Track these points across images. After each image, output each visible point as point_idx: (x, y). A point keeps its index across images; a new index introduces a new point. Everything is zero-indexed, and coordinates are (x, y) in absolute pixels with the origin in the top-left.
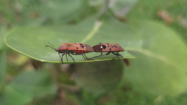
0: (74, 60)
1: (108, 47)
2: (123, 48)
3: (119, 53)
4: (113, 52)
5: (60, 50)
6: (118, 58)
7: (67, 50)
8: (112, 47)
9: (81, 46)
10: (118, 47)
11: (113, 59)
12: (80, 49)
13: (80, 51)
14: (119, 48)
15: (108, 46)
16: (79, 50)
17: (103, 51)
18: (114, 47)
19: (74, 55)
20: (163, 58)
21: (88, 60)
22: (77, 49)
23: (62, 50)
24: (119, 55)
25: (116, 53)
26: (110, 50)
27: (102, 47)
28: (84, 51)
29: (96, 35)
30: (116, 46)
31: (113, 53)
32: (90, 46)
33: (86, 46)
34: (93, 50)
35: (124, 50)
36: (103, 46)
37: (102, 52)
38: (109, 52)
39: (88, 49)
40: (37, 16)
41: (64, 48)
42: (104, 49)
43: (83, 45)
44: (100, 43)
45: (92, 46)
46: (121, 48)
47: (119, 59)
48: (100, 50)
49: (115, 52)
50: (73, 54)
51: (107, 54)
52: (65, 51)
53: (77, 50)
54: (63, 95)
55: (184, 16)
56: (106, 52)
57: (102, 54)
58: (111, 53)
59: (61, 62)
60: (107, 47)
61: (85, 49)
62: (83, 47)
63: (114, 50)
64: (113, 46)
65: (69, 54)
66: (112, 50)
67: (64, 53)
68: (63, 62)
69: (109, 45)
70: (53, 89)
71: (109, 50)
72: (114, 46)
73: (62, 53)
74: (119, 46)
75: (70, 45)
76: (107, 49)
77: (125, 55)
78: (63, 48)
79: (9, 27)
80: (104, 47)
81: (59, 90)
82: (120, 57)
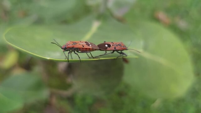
0: (79, 58)
1: (113, 45)
2: (127, 46)
3: (124, 52)
4: (117, 51)
5: (66, 48)
6: (121, 57)
7: (73, 47)
8: (117, 46)
9: (86, 44)
10: (122, 46)
11: (118, 57)
12: (86, 47)
13: (86, 49)
14: (123, 47)
16: (84, 48)
17: (108, 49)
18: (118, 46)
19: (80, 53)
21: (93, 58)
22: (83, 46)
23: (68, 47)
24: (123, 54)
25: (120, 52)
26: (115, 48)
27: (106, 46)
28: (89, 49)
32: (95, 45)
33: (91, 44)
34: (98, 48)
36: (108, 45)
37: (106, 51)
38: (114, 51)
39: (93, 47)
41: (71, 46)
43: (88, 43)
44: (105, 42)
45: (97, 45)
46: (125, 46)
47: (123, 58)
48: (105, 49)
49: (119, 50)
50: (78, 52)
51: (111, 53)
52: (71, 49)
53: (83, 48)
54: (54, 101)
56: (111, 50)
57: (106, 52)
58: (115, 52)
59: (67, 60)
60: (111, 45)
61: (90, 47)
62: (89, 45)
64: (117, 44)
65: (74, 52)
67: (70, 51)
68: (69, 60)
69: (113, 44)
70: (44, 94)
71: (114, 49)
72: (119, 45)
73: (67, 51)
75: (76, 43)
76: (112, 48)
77: (129, 54)
78: (69, 46)
80: (109, 46)
81: (52, 95)
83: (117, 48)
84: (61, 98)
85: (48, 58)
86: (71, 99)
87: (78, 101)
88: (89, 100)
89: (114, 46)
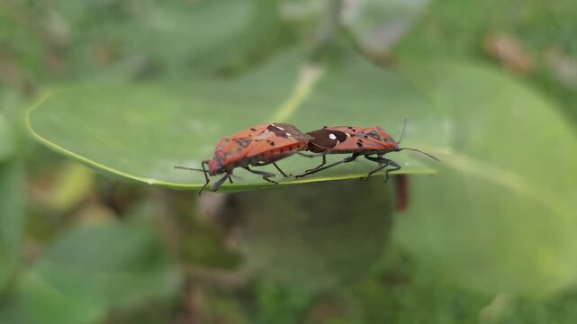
1: (352, 136)
2: (396, 139)
3: (387, 156)
4: (367, 153)
6: (383, 172)
8: (366, 137)
10: (382, 138)
11: (370, 174)
14: (385, 140)
15: (353, 133)
18: (369, 137)
20: (510, 179)
24: (388, 162)
25: (375, 156)
26: (360, 145)
27: (332, 137)
29: (306, 107)
30: (376, 135)
31: (367, 157)
35: (400, 146)
36: (335, 133)
38: (356, 154)
40: (114, 56)
42: (341, 142)
43: (277, 129)
46: (391, 139)
47: (387, 175)
48: (328, 147)
49: (373, 151)
51: (348, 160)
54: (199, 300)
55: (567, 51)
56: (347, 152)
58: (361, 158)
60: (348, 135)
63: (370, 147)
64: (366, 132)
66: (365, 145)
69: (354, 131)
70: (168, 282)
71: (356, 147)
72: (370, 134)
74: (384, 134)
76: (351, 143)
77: (405, 162)
79: (28, 91)
80: (341, 137)
81: (188, 285)
82: (390, 167)
83: (367, 144)
84: (218, 292)
85: (151, 181)
86: (246, 296)
87: (266, 299)
88: (298, 299)
89: (356, 139)
